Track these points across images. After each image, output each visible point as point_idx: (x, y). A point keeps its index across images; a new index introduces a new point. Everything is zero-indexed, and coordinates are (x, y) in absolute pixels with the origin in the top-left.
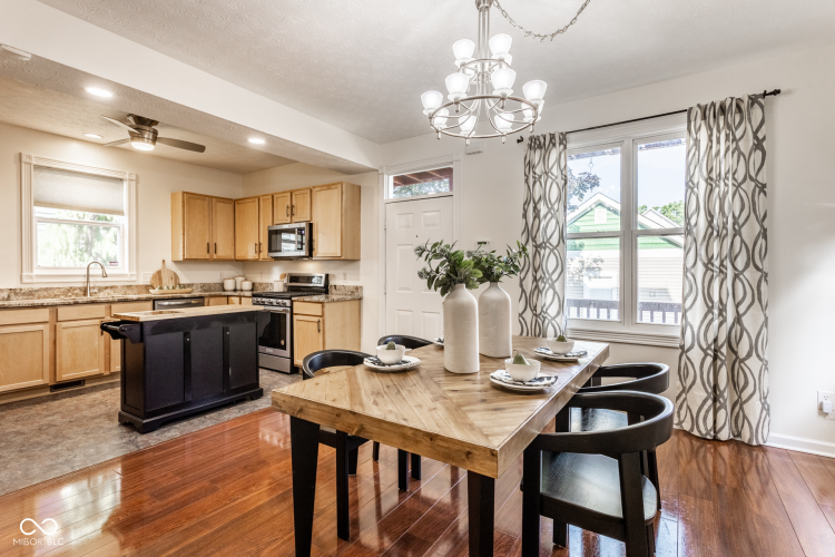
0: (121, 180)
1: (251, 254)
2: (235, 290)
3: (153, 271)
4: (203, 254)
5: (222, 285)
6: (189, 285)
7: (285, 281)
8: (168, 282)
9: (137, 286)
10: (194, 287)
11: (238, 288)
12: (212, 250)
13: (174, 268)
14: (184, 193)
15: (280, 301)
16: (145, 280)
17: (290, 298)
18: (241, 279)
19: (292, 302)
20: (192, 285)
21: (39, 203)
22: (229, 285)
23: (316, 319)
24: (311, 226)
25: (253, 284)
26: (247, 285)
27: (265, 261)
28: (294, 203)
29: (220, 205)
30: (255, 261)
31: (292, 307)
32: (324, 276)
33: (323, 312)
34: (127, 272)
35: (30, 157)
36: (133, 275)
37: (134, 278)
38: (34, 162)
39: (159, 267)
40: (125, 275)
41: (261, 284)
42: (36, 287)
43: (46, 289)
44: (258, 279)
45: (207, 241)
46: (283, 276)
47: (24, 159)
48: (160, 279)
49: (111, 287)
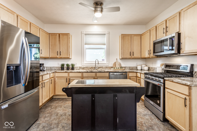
0: (105, 34)
1: (147, 55)
2: (142, 70)
3: (113, 62)
4: (128, 56)
5: (137, 67)
6: (125, 67)
7: (163, 67)
8: (118, 66)
9: (109, 67)
10: (127, 68)
11: (143, 69)
12: (132, 54)
13: (120, 61)
14: (122, 34)
15: (157, 78)
16: (111, 65)
17: (163, 78)
18: (144, 65)
19: (165, 80)
20: (126, 67)
21: (86, 44)
22: (139, 68)
23: (184, 97)
24: (179, 35)
25: (149, 68)
26: (146, 68)
27: (152, 58)
28: (168, 25)
29: (135, 37)
30: (149, 58)
31: (164, 84)
32: (189, 66)
33: (190, 93)
34: (106, 62)
35: (84, 32)
36: (107, 64)
37: (108, 65)
38: (84, 33)
39: (115, 61)
40: (105, 64)
41: (152, 68)
42: (85, 66)
43: (87, 67)
44: (151, 66)
45: (130, 51)
46: (162, 65)
47: (83, 33)
48: (115, 65)
49: (102, 67)
